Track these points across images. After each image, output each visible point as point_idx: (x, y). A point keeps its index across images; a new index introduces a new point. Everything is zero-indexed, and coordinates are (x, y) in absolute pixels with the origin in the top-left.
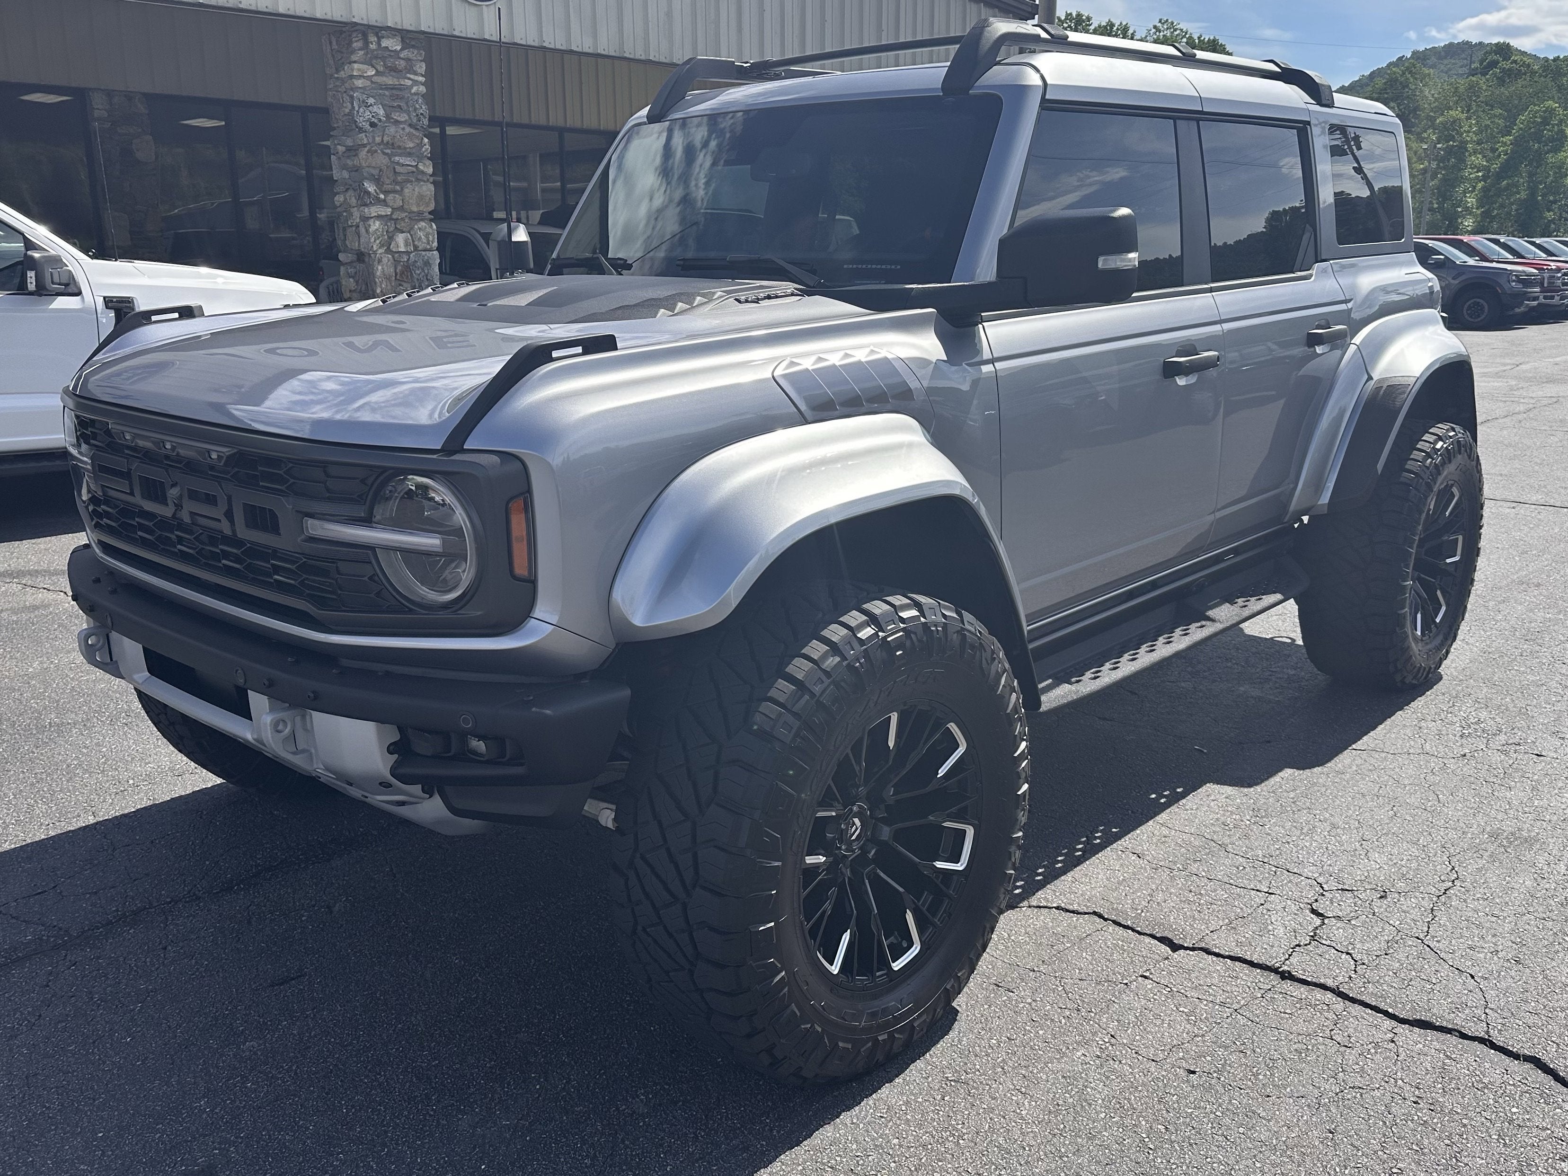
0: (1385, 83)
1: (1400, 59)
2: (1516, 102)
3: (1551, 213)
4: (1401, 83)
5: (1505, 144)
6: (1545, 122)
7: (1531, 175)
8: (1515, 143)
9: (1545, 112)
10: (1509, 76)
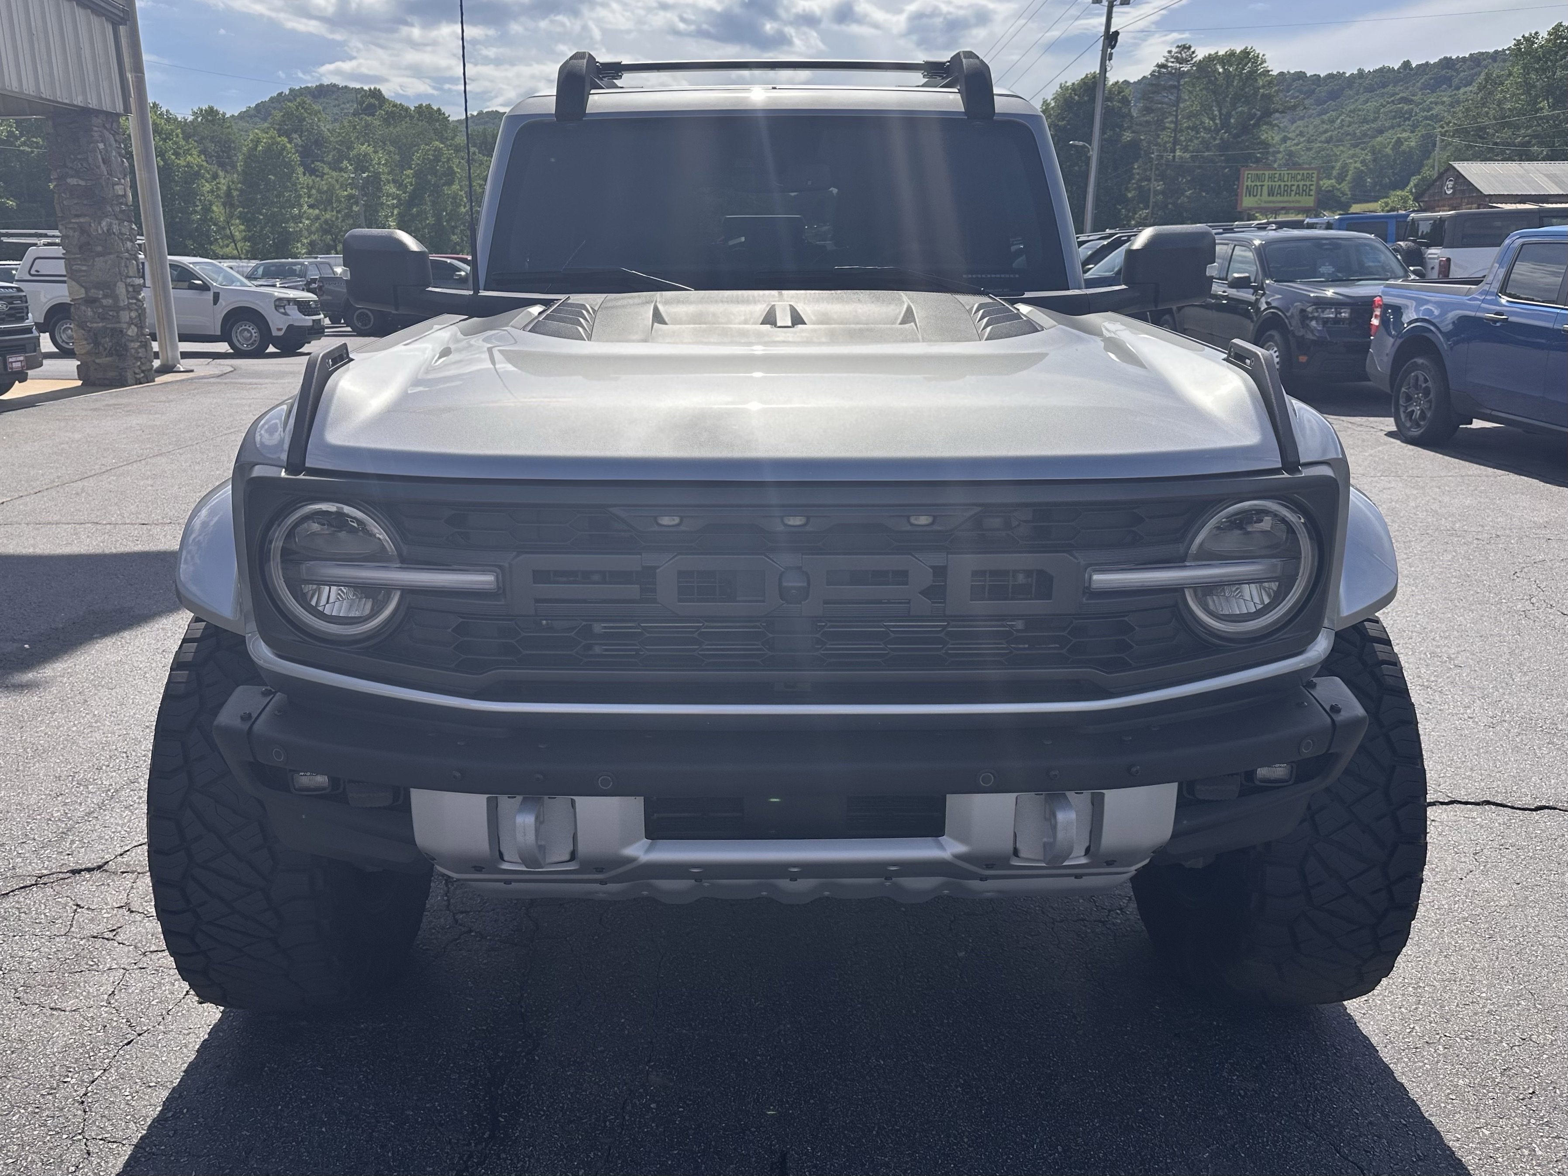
0: (283, 116)
1: (280, 94)
2: (405, 141)
3: (456, 237)
4: (297, 117)
5: (408, 176)
6: (437, 159)
7: (434, 203)
8: (416, 175)
9: (435, 151)
10: (393, 118)
